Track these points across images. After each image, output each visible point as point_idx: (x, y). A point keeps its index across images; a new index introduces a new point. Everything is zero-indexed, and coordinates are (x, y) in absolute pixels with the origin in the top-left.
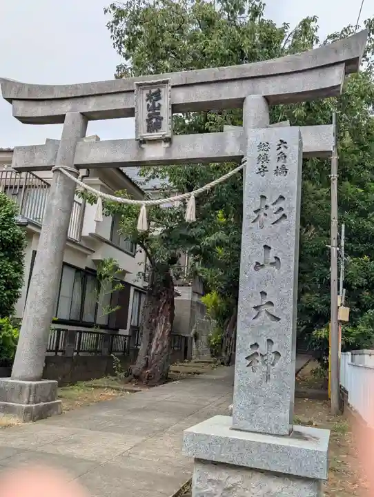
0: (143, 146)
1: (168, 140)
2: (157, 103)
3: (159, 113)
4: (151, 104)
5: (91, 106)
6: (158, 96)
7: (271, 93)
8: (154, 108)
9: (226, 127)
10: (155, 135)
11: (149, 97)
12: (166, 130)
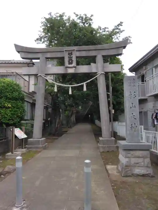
0: (67, 68)
1: (75, 67)
2: (71, 56)
3: (72, 59)
4: (69, 56)
5: (49, 55)
6: (71, 54)
7: (104, 54)
8: (70, 57)
9: (92, 64)
10: (71, 66)
11: (69, 54)
12: (74, 64)
